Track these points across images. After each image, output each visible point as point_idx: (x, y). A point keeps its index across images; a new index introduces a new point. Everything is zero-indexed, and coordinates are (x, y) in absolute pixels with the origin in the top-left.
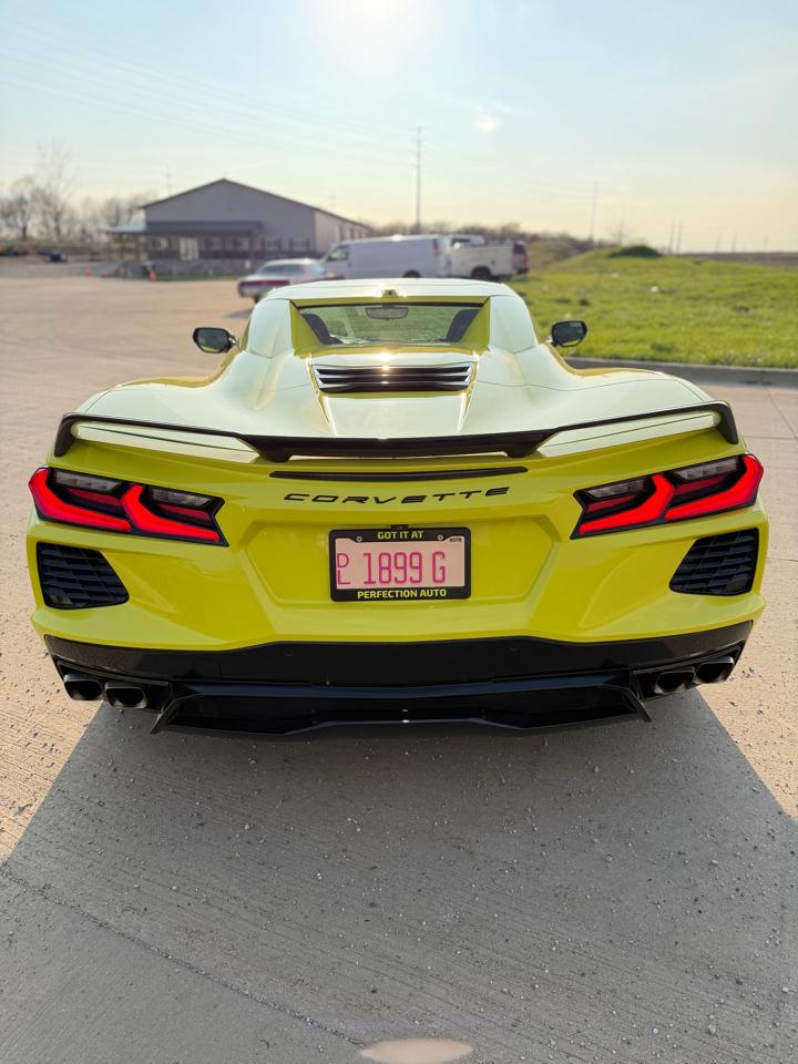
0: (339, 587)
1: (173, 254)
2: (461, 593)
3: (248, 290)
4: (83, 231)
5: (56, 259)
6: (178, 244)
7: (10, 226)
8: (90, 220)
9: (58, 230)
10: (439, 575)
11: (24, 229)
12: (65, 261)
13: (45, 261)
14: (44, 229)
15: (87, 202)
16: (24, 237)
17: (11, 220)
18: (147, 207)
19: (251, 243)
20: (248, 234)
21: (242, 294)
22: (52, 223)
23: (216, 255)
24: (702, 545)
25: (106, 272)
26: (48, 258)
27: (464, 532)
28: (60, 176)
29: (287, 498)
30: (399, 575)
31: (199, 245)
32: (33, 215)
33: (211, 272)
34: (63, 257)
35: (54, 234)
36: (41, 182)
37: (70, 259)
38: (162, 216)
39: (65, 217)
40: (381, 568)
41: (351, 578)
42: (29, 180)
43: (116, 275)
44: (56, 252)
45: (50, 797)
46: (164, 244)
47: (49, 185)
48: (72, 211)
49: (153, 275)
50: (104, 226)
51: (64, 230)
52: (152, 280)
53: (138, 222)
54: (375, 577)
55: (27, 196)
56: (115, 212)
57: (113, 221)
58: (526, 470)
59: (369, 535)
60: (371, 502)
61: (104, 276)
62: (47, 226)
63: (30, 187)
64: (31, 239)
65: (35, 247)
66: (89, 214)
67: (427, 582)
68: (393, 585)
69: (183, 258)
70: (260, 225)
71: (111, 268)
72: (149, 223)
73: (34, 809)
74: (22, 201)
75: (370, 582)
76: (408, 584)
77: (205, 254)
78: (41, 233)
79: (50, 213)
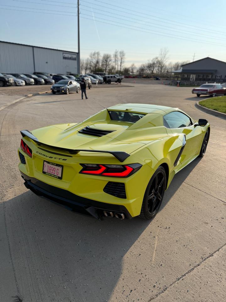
0: (44, 171)
1: (188, 79)
2: (60, 178)
4: (167, 72)
5: (157, 79)
6: (190, 76)
7: (149, 70)
8: (170, 69)
9: (161, 71)
10: (57, 174)
11: (153, 71)
12: (160, 80)
13: (155, 80)
15: (170, 63)
16: (152, 73)
17: (150, 69)
18: (183, 66)
19: (212, 77)
20: (212, 74)
22: (160, 69)
23: (200, 80)
25: (166, 83)
26: (155, 79)
27: (62, 166)
28: (165, 57)
29: (37, 152)
30: (52, 171)
31: (196, 76)
32: (156, 67)
33: (196, 85)
34: (159, 79)
36: (159, 59)
37: (161, 79)
38: (186, 68)
39: (164, 68)
40: (50, 169)
41: (46, 170)
42: (157, 58)
43: (169, 84)
44: (158, 77)
46: (186, 76)
47: (161, 60)
48: (166, 66)
50: (173, 70)
51: (163, 72)
52: (178, 86)
53: (180, 70)
54: (49, 171)
55: (155, 62)
56: (177, 67)
57: (176, 69)
58: (72, 157)
59: (48, 163)
61: (166, 85)
62: (159, 70)
63: (157, 60)
64: (154, 73)
65: (153, 76)
66: (170, 67)
67: (55, 174)
68: (51, 173)
69: (191, 80)
70: (216, 71)
71: (169, 82)
72: (183, 70)
74: (154, 64)
75: (48, 171)
76: (53, 174)
77: (196, 79)
78: (157, 72)
79: (160, 67)
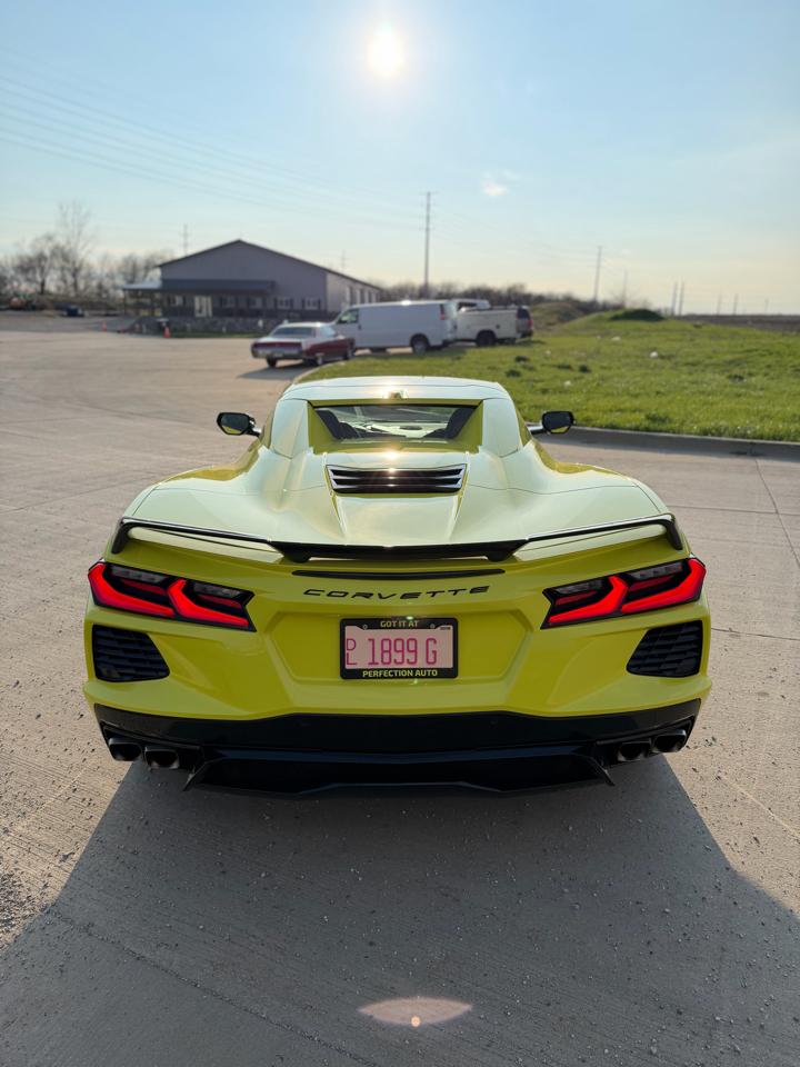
0: (347, 667)
1: (187, 311)
2: (450, 674)
3: (261, 351)
4: (100, 287)
5: (73, 314)
6: (193, 301)
7: (28, 280)
8: (107, 276)
9: (75, 285)
10: (431, 659)
11: (43, 284)
12: (82, 316)
13: (62, 316)
14: (61, 284)
15: (105, 258)
16: (43, 292)
17: (30, 275)
18: (163, 266)
19: (264, 303)
20: (262, 293)
21: (255, 355)
22: (70, 279)
23: (229, 313)
24: (653, 634)
25: (119, 328)
26: (65, 313)
27: (451, 621)
28: (79, 234)
29: (306, 593)
30: (398, 657)
31: (213, 303)
32: (52, 271)
33: (224, 330)
34: (80, 312)
35: (71, 289)
36: (61, 241)
37: (86, 313)
38: (178, 274)
39: (83, 272)
40: (383, 651)
41: (357, 660)
42: (49, 238)
43: (131, 331)
44: (73, 307)
45: (89, 847)
46: (179, 300)
47: (68, 243)
48: (90, 267)
49: (167, 331)
50: (120, 281)
51: (81, 286)
52: (165, 336)
53: (154, 280)
54: (378, 659)
55: (47, 253)
56: (132, 270)
57: (129, 278)
58: (504, 572)
59: (373, 623)
60: (375, 597)
61: (119, 332)
62: (65, 282)
63: (50, 245)
64: (49, 293)
65: (53, 302)
66: (106, 270)
67: (421, 663)
68: (392, 666)
69: (198, 315)
70: (273, 284)
71: (128, 323)
72: (164, 281)
73: (76, 856)
74: (41, 257)
75: (373, 663)
76: (406, 666)
77: (216, 312)
78: (59, 288)
79: (69, 270)
